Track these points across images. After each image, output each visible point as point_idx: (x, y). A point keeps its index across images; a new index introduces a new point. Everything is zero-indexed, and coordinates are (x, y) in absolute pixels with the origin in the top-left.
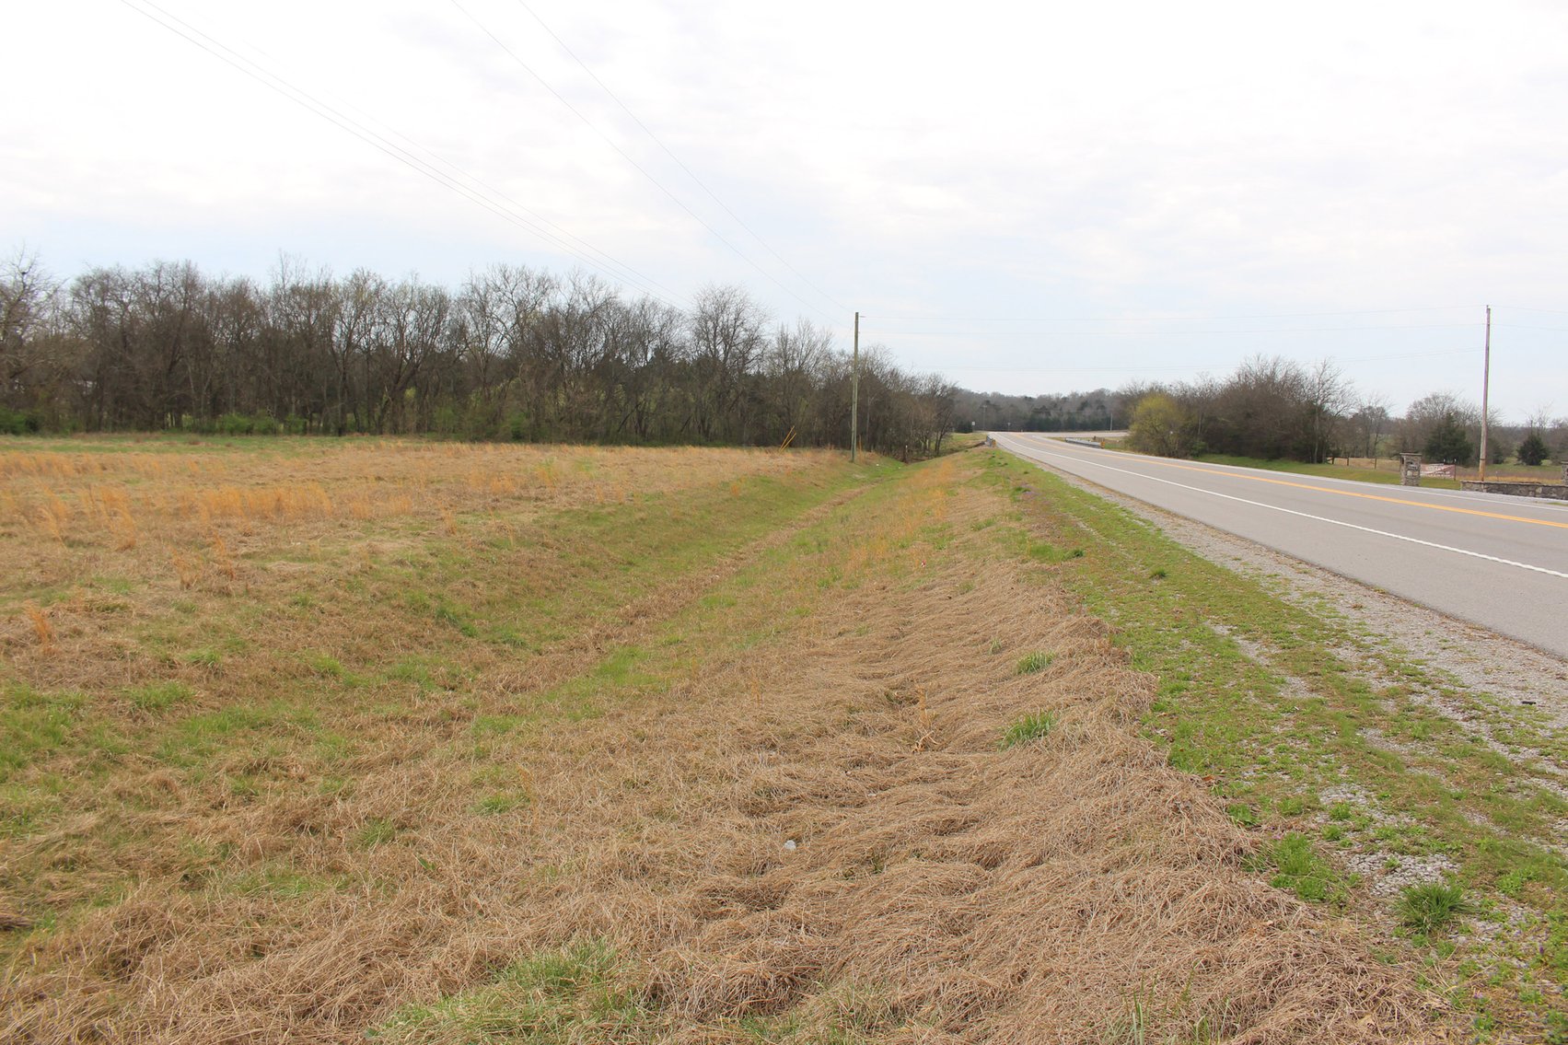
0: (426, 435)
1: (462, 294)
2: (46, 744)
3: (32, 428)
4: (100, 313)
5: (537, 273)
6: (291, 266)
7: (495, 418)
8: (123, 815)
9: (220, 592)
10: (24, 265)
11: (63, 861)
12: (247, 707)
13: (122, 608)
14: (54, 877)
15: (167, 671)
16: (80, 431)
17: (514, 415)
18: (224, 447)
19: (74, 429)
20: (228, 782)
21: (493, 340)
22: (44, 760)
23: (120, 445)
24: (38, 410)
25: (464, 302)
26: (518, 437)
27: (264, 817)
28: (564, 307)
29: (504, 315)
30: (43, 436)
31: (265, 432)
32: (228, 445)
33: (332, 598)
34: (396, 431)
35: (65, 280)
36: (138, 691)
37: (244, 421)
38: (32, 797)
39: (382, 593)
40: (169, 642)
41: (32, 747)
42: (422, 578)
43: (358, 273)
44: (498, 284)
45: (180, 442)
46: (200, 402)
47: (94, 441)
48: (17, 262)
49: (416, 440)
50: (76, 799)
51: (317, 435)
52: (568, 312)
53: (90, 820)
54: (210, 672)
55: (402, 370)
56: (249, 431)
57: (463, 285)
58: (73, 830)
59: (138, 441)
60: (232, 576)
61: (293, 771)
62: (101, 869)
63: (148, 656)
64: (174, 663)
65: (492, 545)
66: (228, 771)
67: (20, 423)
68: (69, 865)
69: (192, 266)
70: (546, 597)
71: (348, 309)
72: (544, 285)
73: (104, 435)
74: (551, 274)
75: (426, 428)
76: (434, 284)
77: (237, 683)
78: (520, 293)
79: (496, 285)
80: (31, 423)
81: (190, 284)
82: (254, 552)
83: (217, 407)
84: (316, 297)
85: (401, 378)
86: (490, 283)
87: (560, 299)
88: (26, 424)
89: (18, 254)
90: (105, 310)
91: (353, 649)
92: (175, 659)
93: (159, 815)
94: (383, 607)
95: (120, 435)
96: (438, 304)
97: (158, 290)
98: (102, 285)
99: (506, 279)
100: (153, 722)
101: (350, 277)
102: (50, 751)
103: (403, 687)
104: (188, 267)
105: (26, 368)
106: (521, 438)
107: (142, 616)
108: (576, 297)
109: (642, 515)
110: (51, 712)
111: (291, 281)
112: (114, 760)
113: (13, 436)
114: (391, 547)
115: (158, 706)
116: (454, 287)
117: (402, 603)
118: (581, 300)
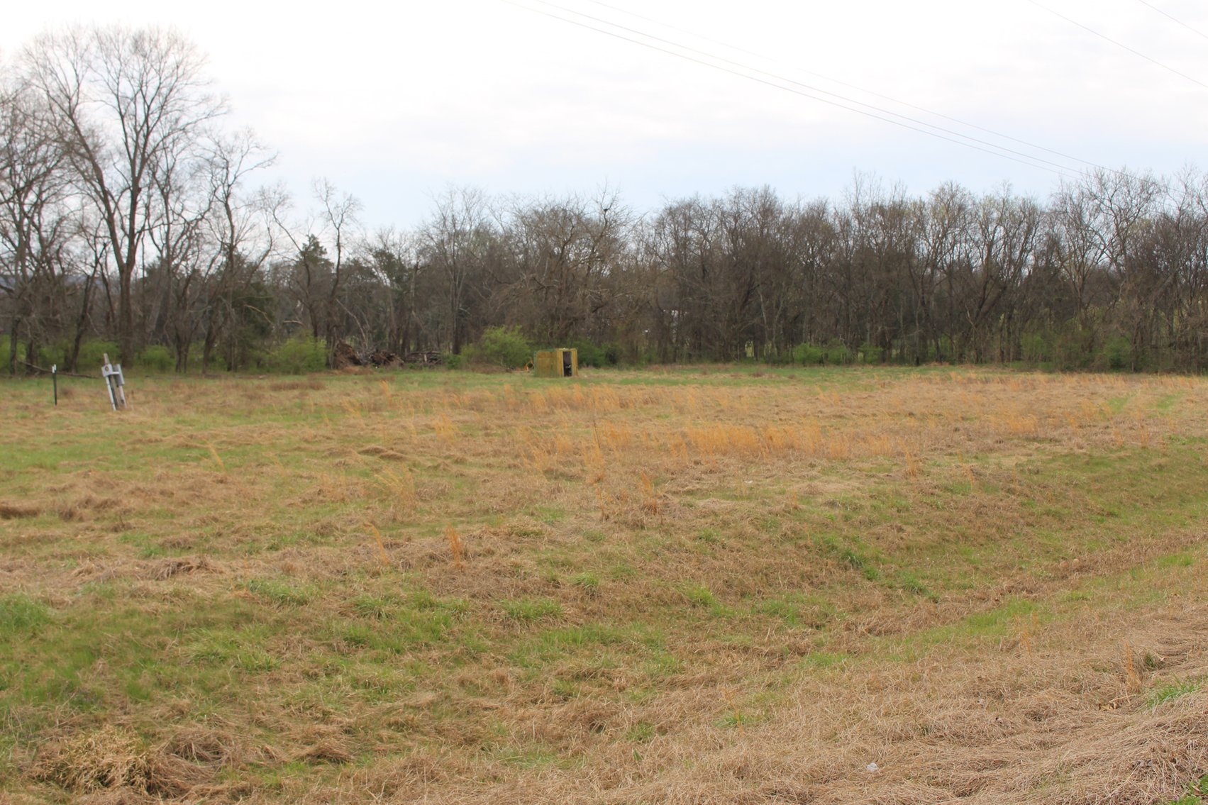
0: (1011, 364)
1: (1054, 204)
2: (425, 637)
3: (611, 360)
4: (682, 244)
5: (1140, 175)
6: (866, 186)
7: (1090, 345)
8: (455, 696)
9: (634, 524)
10: (606, 203)
11: (396, 723)
12: (607, 626)
13: (537, 534)
14: (385, 733)
15: (552, 589)
16: (656, 363)
17: (1116, 341)
18: (787, 379)
19: (650, 361)
20: (554, 683)
21: (1091, 254)
22: (420, 650)
23: (687, 378)
24: (617, 343)
25: (1055, 215)
26: (1117, 366)
27: (566, 713)
28: (1173, 212)
29: (1102, 226)
30: (620, 369)
31: (837, 363)
32: (792, 377)
33: (741, 536)
34: (979, 360)
35: (645, 214)
36: (515, 604)
37: (817, 351)
38: (396, 675)
39: (794, 532)
40: (563, 565)
41: (414, 639)
42: (846, 521)
43: (946, 187)
44: (1094, 190)
45: (744, 374)
46: (772, 331)
47: (665, 374)
48: (600, 199)
49: (1000, 370)
50: (427, 681)
51: (891, 365)
52: (1179, 219)
53: (429, 696)
54: (587, 593)
55: (987, 292)
56: (821, 362)
57: (1052, 195)
58: (412, 703)
59: (705, 373)
60: (655, 511)
61: (616, 682)
62: (423, 734)
63: (539, 574)
64: (558, 583)
65: (946, 489)
66: (558, 674)
67: (600, 356)
68: (399, 726)
69: (771, 191)
70: (981, 545)
71: (931, 226)
72: (1148, 190)
73: (678, 367)
74: (1156, 176)
75: (1015, 357)
76: (1024, 195)
77: (608, 605)
78: (1119, 201)
79: (1091, 193)
80: (610, 356)
81: (767, 210)
82: (698, 489)
83: (792, 337)
84: (894, 215)
85: (986, 302)
86: (1085, 191)
87: (1169, 204)
88: (606, 356)
89: (601, 192)
90: (687, 239)
91: (736, 582)
92: (560, 580)
93: (485, 702)
94: (788, 546)
95: (692, 367)
96: (1028, 217)
97: (737, 217)
98: (681, 216)
99: (1103, 186)
100: (518, 630)
101: (937, 191)
102: (426, 644)
103: (767, 621)
104: (766, 192)
105: (606, 304)
106: (1123, 366)
107: (552, 542)
108: (1188, 200)
109: (1163, 461)
110: (438, 614)
111: (867, 200)
112: (474, 656)
113: (594, 369)
114: (834, 487)
115: (527, 618)
116: (1045, 200)
117: (809, 543)
118: (1195, 204)
